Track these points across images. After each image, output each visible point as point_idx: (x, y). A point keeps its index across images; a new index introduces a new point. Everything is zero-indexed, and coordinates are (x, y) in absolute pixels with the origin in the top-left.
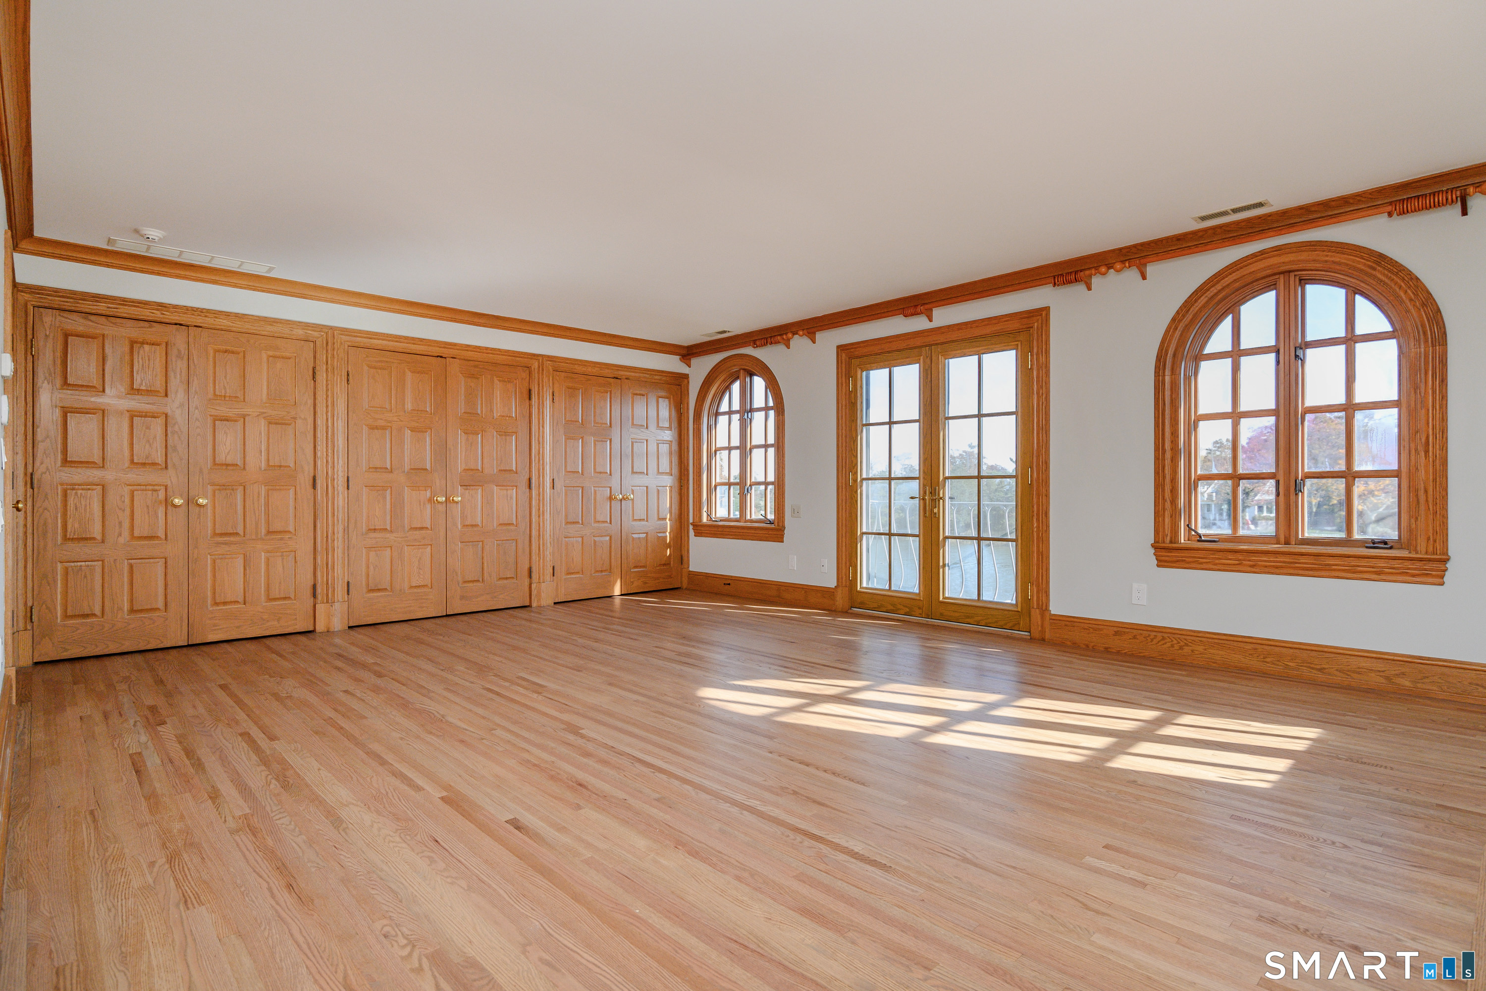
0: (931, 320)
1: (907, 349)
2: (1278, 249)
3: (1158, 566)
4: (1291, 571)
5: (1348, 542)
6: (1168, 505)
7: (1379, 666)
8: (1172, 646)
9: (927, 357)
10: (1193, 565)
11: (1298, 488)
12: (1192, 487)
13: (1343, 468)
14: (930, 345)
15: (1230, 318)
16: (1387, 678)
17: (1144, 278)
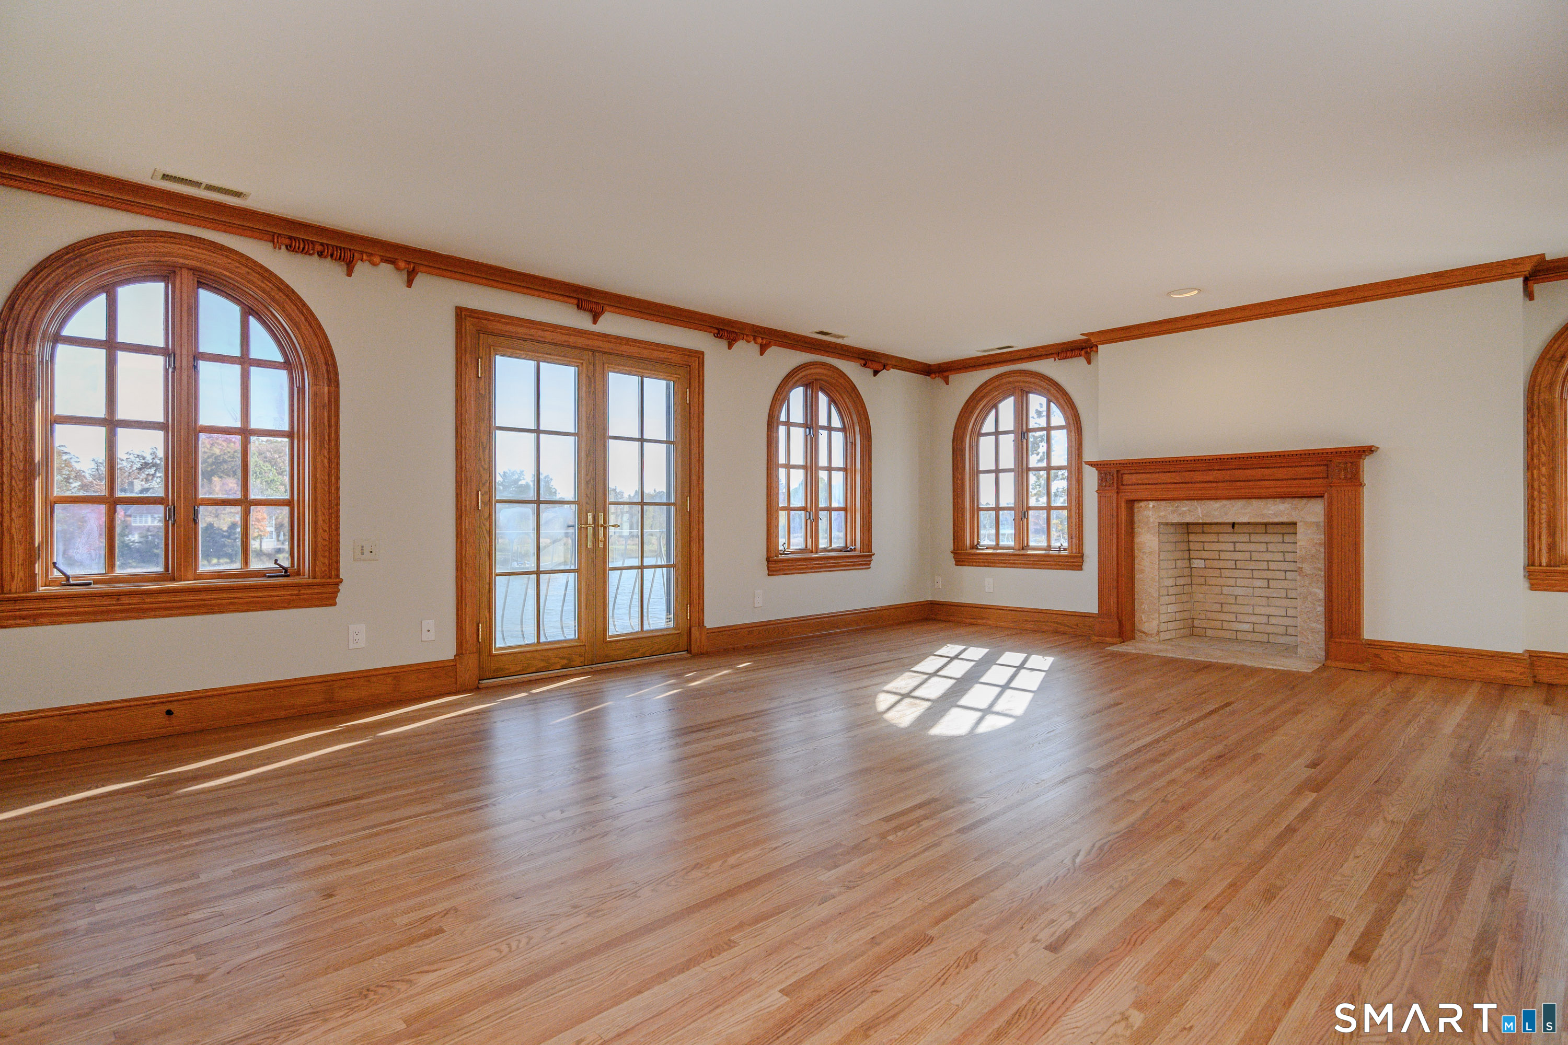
0: (595, 322)
1: (563, 345)
9: (590, 363)
14: (594, 351)
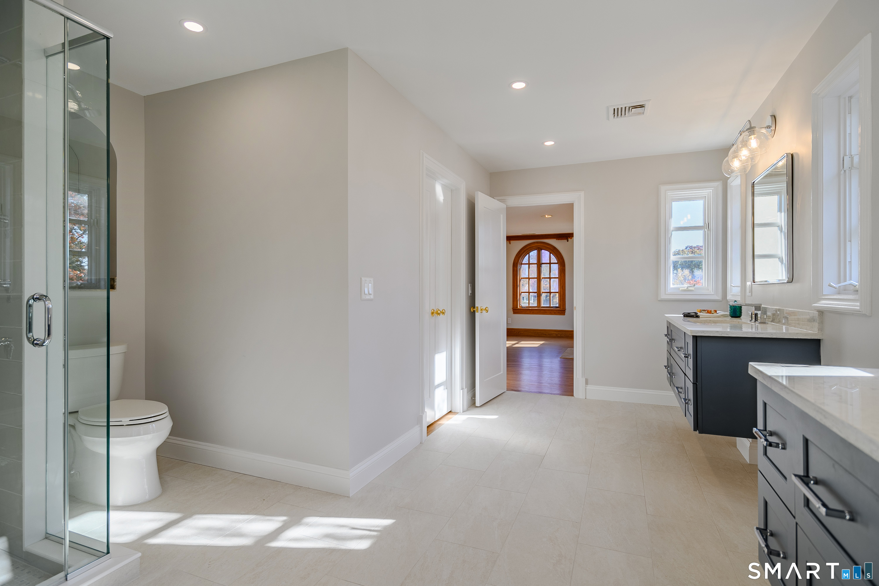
2: (537, 242)
3: (513, 314)
4: (540, 313)
5: (550, 307)
6: (515, 299)
7: (555, 332)
8: (517, 333)
10: (521, 313)
11: (541, 295)
12: (520, 294)
13: (549, 291)
15: (528, 255)
16: (556, 335)
17: (510, 244)
